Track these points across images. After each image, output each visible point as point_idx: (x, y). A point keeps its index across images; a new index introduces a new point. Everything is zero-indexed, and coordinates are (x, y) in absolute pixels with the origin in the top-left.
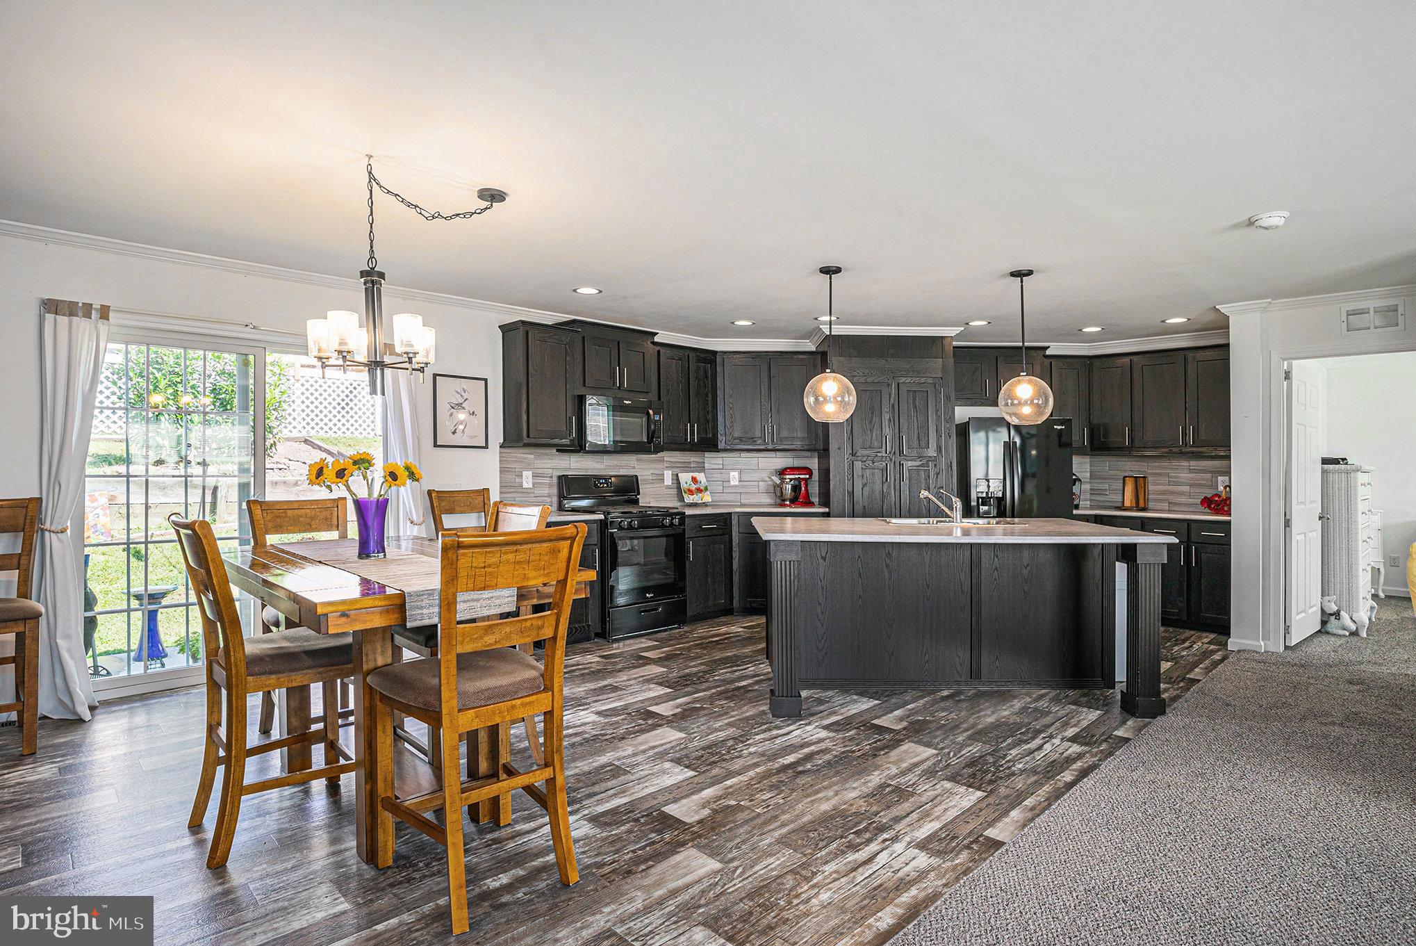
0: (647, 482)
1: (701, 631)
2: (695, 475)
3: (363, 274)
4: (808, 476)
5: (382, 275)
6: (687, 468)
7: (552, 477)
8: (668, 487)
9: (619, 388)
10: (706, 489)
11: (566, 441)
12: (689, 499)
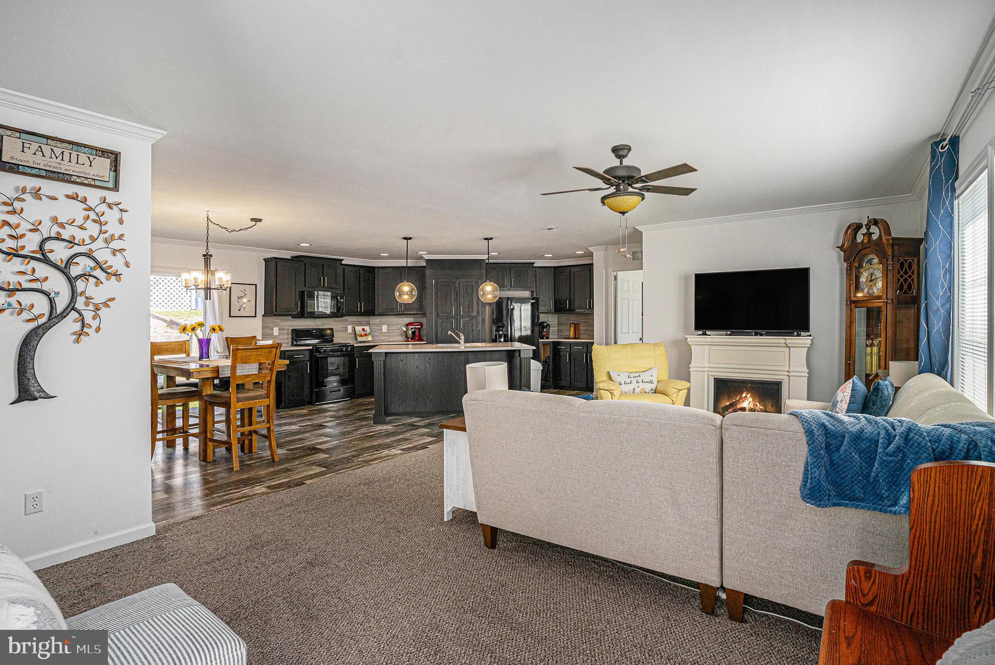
0: (338, 331)
1: (361, 400)
2: (364, 327)
3: (204, 255)
4: (420, 327)
5: (211, 256)
6: (360, 324)
7: (288, 330)
8: (349, 334)
9: (323, 287)
10: (369, 334)
11: (295, 313)
12: (360, 339)
